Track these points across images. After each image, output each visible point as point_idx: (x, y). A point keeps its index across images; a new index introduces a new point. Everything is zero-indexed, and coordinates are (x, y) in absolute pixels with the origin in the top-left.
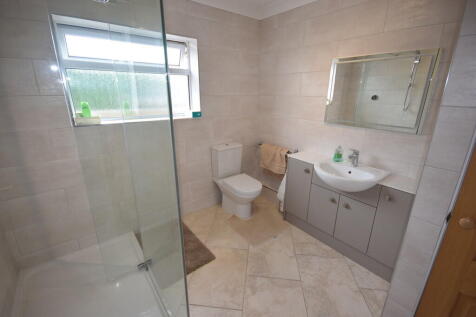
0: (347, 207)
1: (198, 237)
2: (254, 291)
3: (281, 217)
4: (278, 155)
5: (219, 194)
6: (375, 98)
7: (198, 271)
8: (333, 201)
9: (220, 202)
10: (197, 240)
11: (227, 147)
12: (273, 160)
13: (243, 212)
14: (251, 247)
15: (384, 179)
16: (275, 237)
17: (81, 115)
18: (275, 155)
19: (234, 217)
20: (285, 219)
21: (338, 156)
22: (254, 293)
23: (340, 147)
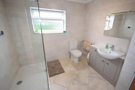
0: (108, 64)
1: (62, 65)
2: (73, 84)
3: (87, 64)
4: (88, 45)
5: (70, 55)
6: (129, 27)
7: (59, 75)
8: (103, 61)
9: (70, 57)
10: (61, 66)
11: (73, 41)
12: (87, 46)
13: (76, 61)
14: (76, 71)
15: (121, 56)
16: (84, 70)
17: (36, 31)
18: (87, 45)
19: (73, 62)
20: (88, 65)
21: (107, 47)
22: (73, 85)
23: (108, 44)
